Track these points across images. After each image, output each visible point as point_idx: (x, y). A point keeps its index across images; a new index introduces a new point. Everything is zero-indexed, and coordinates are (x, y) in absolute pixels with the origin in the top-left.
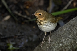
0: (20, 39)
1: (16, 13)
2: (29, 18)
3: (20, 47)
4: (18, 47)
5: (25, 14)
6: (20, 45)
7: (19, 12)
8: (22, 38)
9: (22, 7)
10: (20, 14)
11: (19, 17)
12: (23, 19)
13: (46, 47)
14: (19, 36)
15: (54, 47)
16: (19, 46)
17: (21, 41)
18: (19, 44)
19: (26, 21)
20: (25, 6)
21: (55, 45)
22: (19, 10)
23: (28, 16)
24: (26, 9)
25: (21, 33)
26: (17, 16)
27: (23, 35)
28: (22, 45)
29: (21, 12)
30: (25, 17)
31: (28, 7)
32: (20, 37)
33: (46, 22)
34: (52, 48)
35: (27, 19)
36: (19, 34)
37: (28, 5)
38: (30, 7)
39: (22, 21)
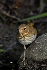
0: (8, 41)
1: (5, 13)
2: (18, 19)
3: (8, 49)
4: (6, 50)
5: (14, 14)
6: (8, 48)
7: (7, 12)
8: (10, 40)
9: (10, 7)
10: (8, 14)
11: (7, 17)
12: (11, 20)
13: (36, 50)
14: (7, 38)
15: (45, 50)
16: (7, 48)
17: (9, 43)
18: (7, 46)
19: (15, 22)
20: (14, 6)
21: (46, 48)
22: (7, 10)
23: (17, 17)
24: (14, 9)
25: (9, 34)
26: (5, 17)
27: (11, 37)
28: (10, 48)
29: (9, 12)
30: (14, 17)
31: (17, 7)
32: (8, 39)
34: (42, 51)
35: (16, 20)
36: (7, 36)
37: (17, 5)
38: (19, 6)
39: (10, 22)
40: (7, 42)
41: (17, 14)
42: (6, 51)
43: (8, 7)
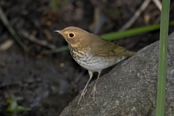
0: (31, 89)
1: (26, 34)
2: (53, 47)
3: (32, 106)
4: (29, 106)
5: (44, 37)
6: (33, 103)
7: (31, 33)
8: (37, 87)
9: (37, 23)
10: (32, 38)
11: (31, 43)
12: (39, 48)
13: (88, 108)
14: (30, 84)
15: (104, 107)
16: (30, 103)
17: (34, 94)
18: (31, 99)
19: (46, 52)
20: (43, 21)
21: (105, 104)
22: (31, 28)
23: (50, 42)
24: (45, 27)
25: (35, 77)
26: (26, 42)
27: (38, 82)
28: (36, 103)
29: (35, 33)
30: (44, 43)
31: (49, 23)
32: (33, 86)
33: (83, 53)
34: (99, 109)
35: (48, 49)
36: (31, 80)
37: (49, 20)
38: (53, 22)
39: (37, 53)
40: (30, 92)
41: (50, 36)
42: (29, 109)
43: (33, 24)
